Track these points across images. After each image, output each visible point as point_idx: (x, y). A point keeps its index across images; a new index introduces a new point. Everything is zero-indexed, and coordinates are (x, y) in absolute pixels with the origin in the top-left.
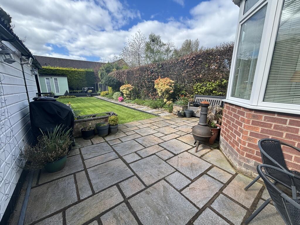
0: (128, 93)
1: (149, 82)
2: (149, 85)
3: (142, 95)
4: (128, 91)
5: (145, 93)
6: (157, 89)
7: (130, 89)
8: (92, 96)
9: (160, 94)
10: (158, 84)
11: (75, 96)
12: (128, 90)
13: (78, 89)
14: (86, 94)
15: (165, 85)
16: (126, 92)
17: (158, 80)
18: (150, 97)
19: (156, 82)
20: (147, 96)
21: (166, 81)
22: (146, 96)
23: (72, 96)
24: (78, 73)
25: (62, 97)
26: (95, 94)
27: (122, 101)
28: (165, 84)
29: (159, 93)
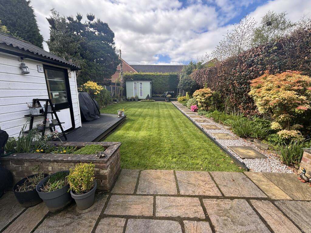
0: (203, 101)
1: (241, 84)
2: (241, 89)
3: (227, 106)
4: (204, 98)
5: (232, 103)
6: (254, 98)
7: (207, 96)
8: (170, 100)
9: (261, 110)
10: (258, 88)
11: (154, 101)
12: (205, 96)
13: (160, 93)
14: (164, 98)
15: (281, 89)
16: (201, 99)
17: (260, 79)
18: (241, 111)
19: (255, 82)
20: (235, 107)
21: (285, 80)
22: (233, 107)
23: (151, 100)
24: (163, 77)
25: (143, 100)
26: (173, 99)
27: (195, 111)
28: (282, 87)
29: (260, 108)
